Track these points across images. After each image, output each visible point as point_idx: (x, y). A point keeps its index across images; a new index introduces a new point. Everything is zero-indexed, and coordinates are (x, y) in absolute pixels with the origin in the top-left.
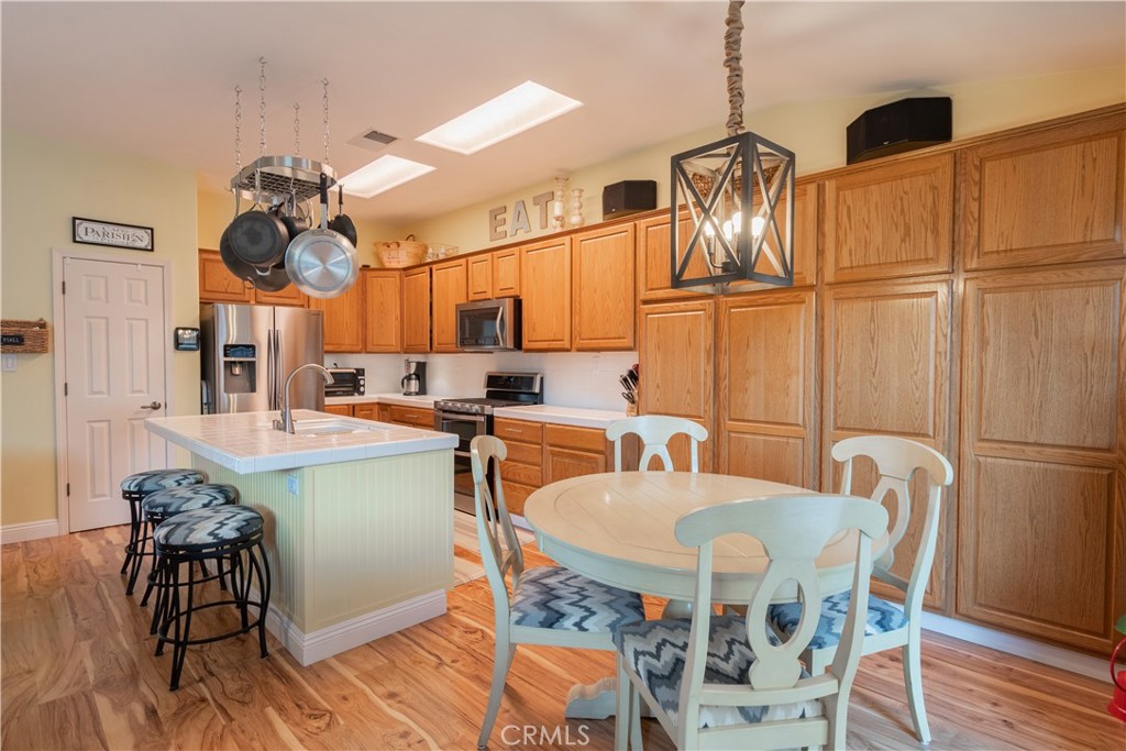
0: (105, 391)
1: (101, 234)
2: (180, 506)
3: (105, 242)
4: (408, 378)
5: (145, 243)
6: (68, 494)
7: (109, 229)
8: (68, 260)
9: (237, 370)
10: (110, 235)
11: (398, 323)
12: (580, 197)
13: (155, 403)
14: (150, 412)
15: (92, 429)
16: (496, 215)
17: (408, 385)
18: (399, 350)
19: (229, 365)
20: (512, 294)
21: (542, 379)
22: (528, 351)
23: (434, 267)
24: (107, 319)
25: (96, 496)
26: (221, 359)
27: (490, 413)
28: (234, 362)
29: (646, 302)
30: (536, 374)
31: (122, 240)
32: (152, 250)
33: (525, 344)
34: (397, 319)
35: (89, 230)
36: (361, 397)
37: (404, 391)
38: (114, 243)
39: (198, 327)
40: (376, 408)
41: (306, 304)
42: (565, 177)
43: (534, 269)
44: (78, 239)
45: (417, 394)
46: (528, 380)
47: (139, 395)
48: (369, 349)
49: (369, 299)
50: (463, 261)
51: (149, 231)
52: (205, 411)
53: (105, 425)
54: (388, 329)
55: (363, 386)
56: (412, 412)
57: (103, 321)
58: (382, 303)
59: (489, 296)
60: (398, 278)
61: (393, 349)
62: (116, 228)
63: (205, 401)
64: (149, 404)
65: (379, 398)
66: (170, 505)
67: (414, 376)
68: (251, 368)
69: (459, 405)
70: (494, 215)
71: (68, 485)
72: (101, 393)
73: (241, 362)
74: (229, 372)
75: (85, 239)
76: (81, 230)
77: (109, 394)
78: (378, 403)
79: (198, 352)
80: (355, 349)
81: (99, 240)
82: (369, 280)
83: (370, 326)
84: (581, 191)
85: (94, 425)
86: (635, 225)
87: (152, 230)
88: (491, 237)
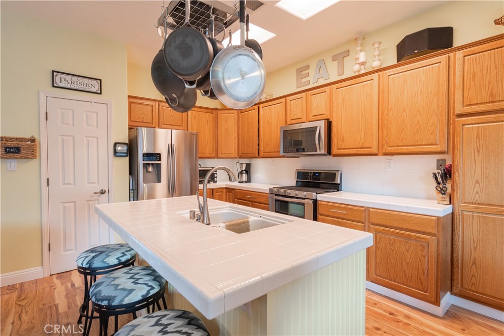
0: (72, 183)
1: (70, 83)
2: (123, 300)
3: (72, 87)
4: (241, 173)
5: (96, 89)
6: (49, 250)
7: (75, 79)
8: (49, 99)
9: (150, 169)
10: (75, 83)
11: (236, 141)
12: (379, 48)
13: (102, 190)
14: (99, 196)
15: (64, 207)
16: (301, 72)
17: (242, 177)
18: (236, 156)
19: (146, 166)
20: (325, 118)
21: (341, 174)
22: (335, 155)
23: (261, 106)
24: (74, 136)
25: (66, 251)
26: (141, 162)
27: (314, 198)
28: (149, 164)
29: (460, 116)
30: (339, 171)
31: (82, 86)
32: (101, 93)
33: (334, 150)
34: (235, 138)
35: (63, 80)
36: (215, 184)
37: (239, 180)
38: (77, 88)
39: (128, 142)
40: (224, 191)
41: (186, 129)
42: (360, 38)
43: (343, 99)
44: (55, 85)
45: (246, 182)
46: (332, 175)
47: (94, 185)
48: (219, 156)
49: (219, 127)
50: (283, 100)
51: (99, 81)
52: (132, 199)
53: (72, 204)
54: (230, 144)
55: (216, 177)
56: (250, 194)
57: (71, 139)
58: (226, 129)
59: (304, 120)
60: (236, 114)
61: (233, 156)
62: (79, 78)
63: (131, 188)
64: (99, 191)
65: (226, 185)
66: (114, 298)
67: (244, 172)
68: (158, 167)
69: (282, 190)
70: (300, 71)
71: (49, 244)
72: (70, 184)
73: (152, 164)
74: (145, 170)
75: (60, 85)
76: (57, 79)
77: (75, 185)
78: (226, 188)
79: (128, 158)
80: (211, 156)
81: (69, 86)
82: (219, 116)
83: (219, 142)
84: (380, 43)
85: (65, 205)
86: (449, 57)
87: (100, 80)
88: (297, 85)
